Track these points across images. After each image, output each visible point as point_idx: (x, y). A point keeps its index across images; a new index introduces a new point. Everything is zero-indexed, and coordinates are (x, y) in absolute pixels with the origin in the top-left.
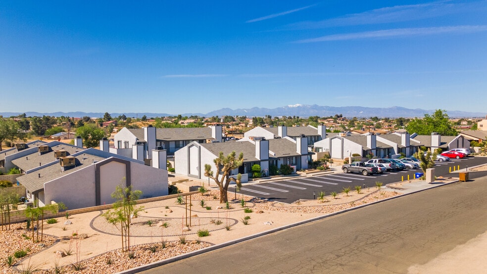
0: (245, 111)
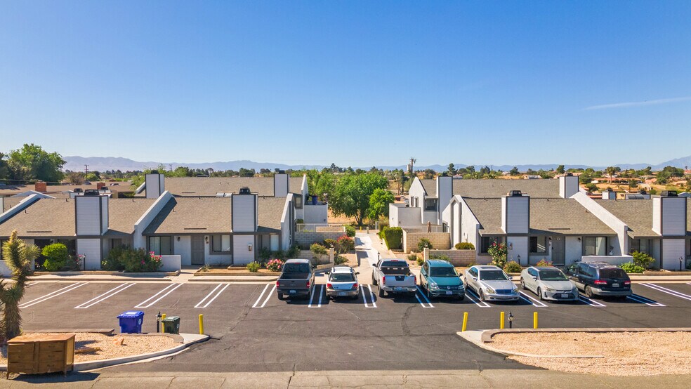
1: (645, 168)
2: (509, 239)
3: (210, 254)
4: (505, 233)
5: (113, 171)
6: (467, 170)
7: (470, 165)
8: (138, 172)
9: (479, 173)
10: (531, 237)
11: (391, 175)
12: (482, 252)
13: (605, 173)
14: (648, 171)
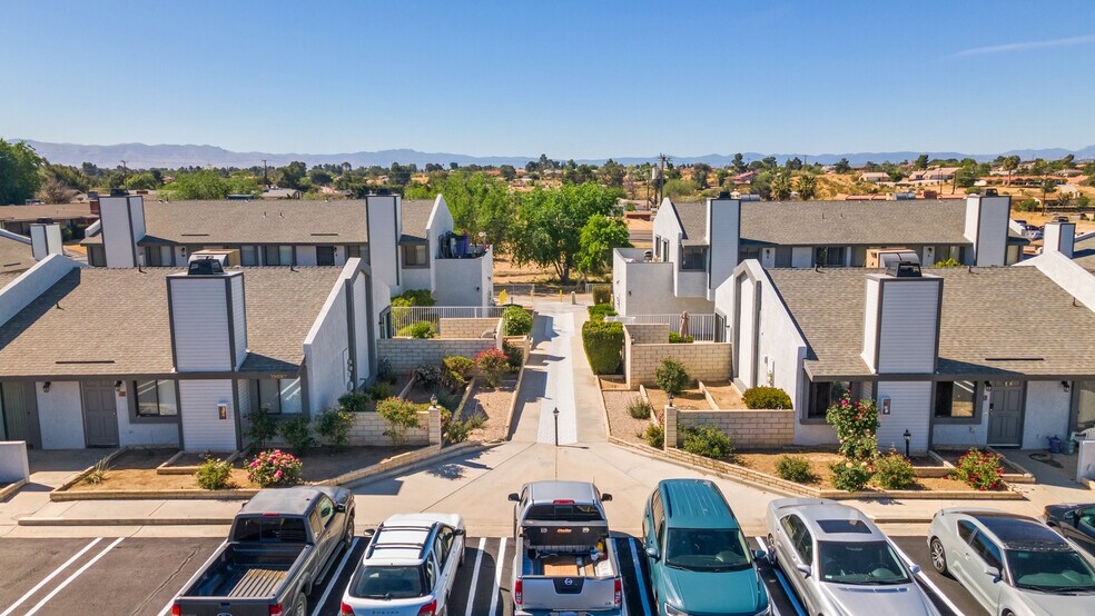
1: (1063, 157)
2: (885, 388)
3: (132, 421)
4: (873, 371)
5: (191, 168)
6: (765, 164)
7: (768, 153)
8: (231, 169)
9: (782, 169)
10: (938, 383)
11: (638, 173)
12: (811, 415)
13: (997, 166)
14: (1070, 162)
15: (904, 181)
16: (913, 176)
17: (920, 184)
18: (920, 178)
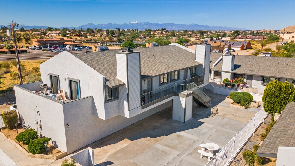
0: (103, 25)
15: (47, 35)
16: (48, 33)
17: (52, 36)
18: (50, 34)
